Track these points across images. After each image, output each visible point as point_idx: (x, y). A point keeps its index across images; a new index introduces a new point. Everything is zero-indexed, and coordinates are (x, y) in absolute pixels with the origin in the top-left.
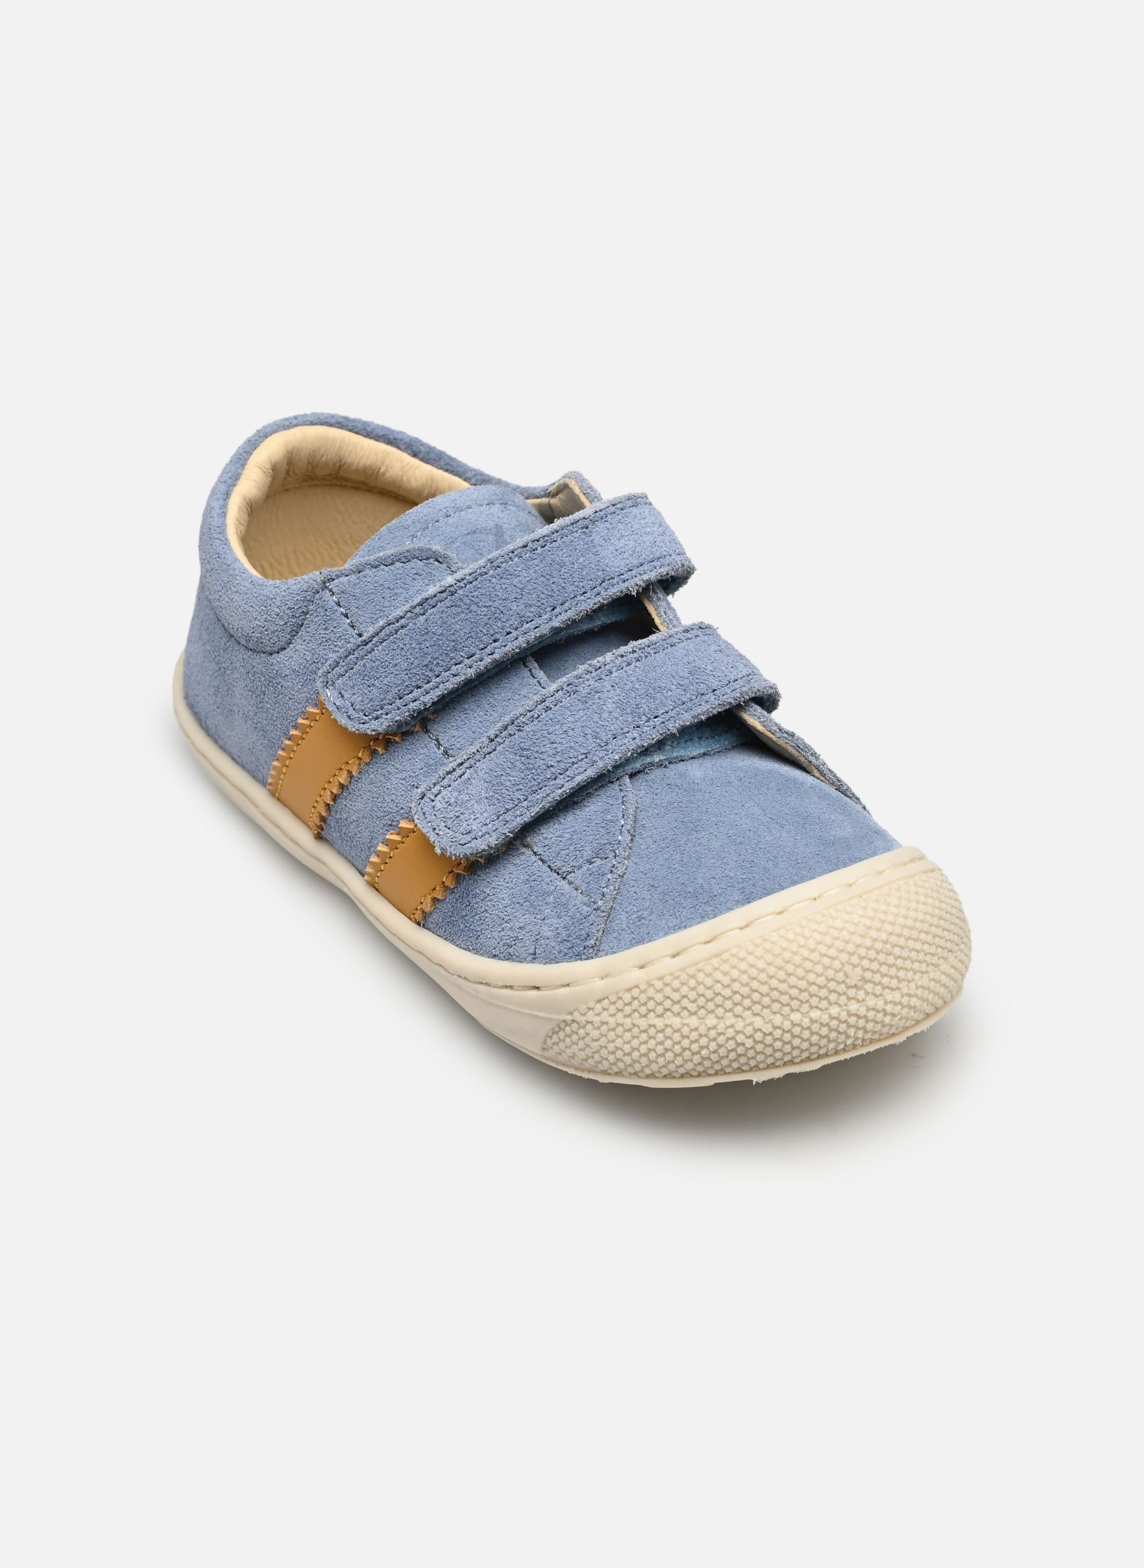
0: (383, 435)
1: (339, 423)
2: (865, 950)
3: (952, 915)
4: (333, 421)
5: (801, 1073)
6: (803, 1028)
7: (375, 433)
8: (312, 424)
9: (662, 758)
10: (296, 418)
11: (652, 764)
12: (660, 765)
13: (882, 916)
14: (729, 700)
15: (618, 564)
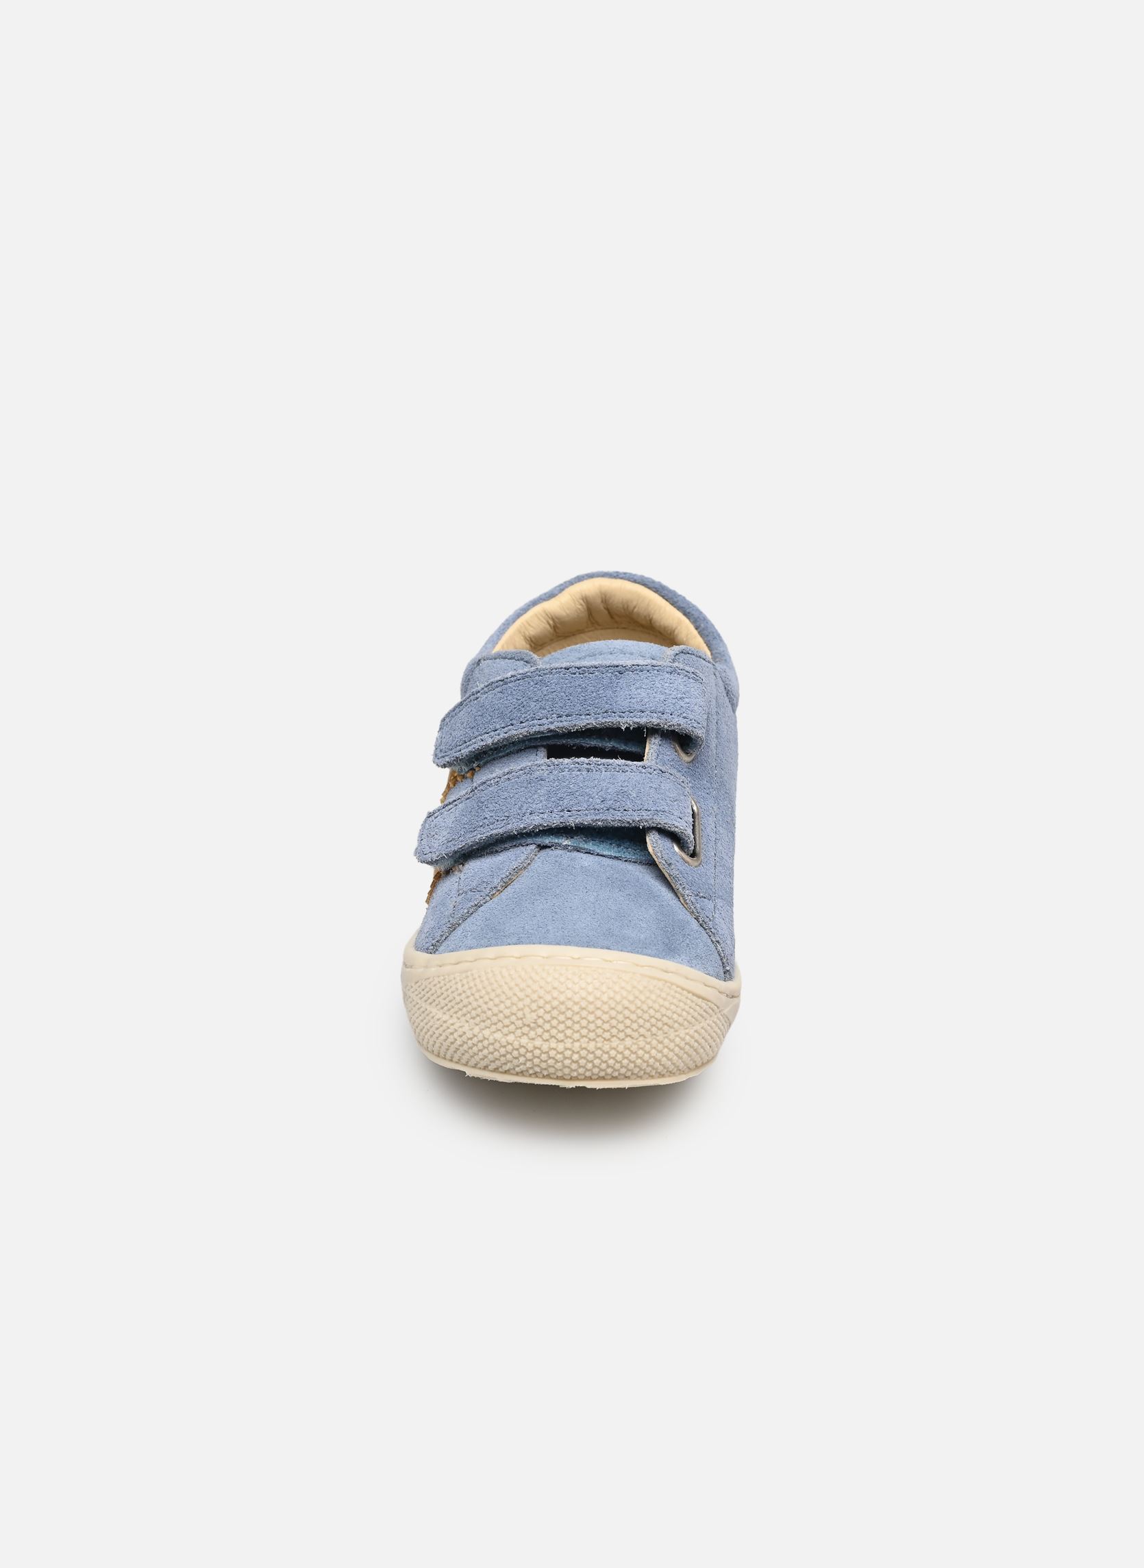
0: (682, 607)
1: (656, 588)
2: (615, 1013)
3: (701, 1008)
4: (651, 585)
5: (543, 1085)
6: (527, 1051)
7: (678, 604)
8: (635, 581)
9: (570, 843)
10: (625, 573)
11: (560, 845)
12: (566, 847)
13: (637, 993)
14: (628, 820)
15: (624, 704)
